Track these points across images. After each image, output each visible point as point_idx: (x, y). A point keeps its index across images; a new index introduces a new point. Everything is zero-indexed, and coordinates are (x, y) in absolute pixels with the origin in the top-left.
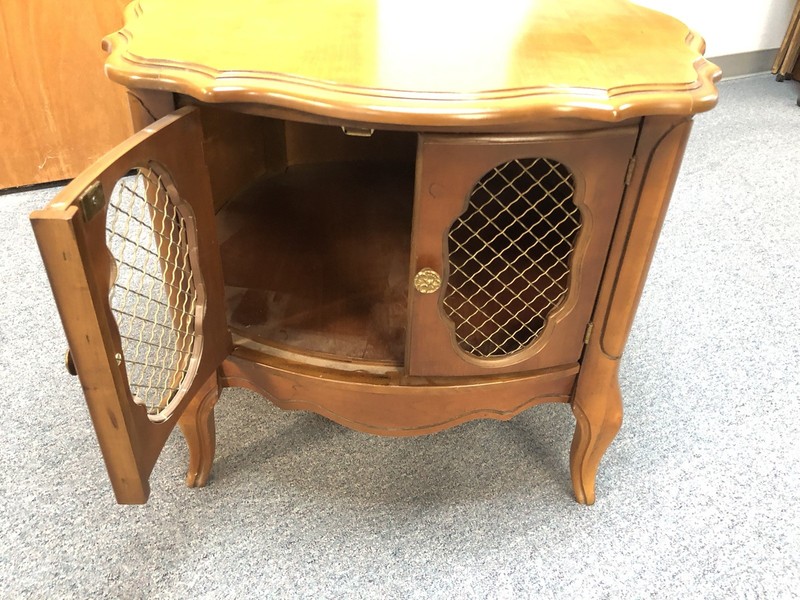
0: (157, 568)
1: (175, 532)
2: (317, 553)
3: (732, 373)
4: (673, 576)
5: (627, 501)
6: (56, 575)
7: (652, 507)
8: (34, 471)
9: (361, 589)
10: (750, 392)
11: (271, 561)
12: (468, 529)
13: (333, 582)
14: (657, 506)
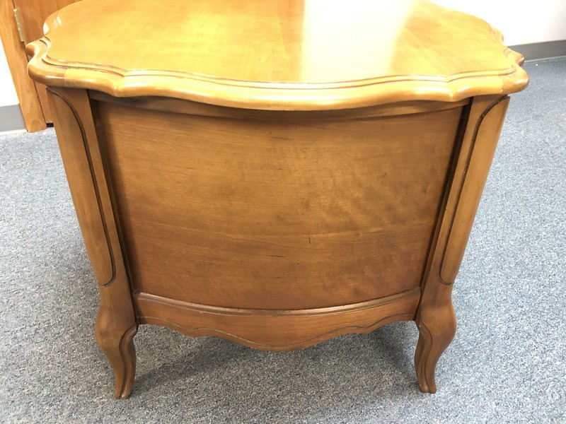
0: (159, 360)
1: (169, 339)
2: (262, 356)
3: (547, 254)
4: (503, 382)
5: (471, 333)
6: (95, 361)
7: (488, 337)
8: (79, 297)
9: (291, 379)
10: (560, 267)
11: (232, 359)
12: (362, 345)
13: (273, 374)
14: (493, 337)
